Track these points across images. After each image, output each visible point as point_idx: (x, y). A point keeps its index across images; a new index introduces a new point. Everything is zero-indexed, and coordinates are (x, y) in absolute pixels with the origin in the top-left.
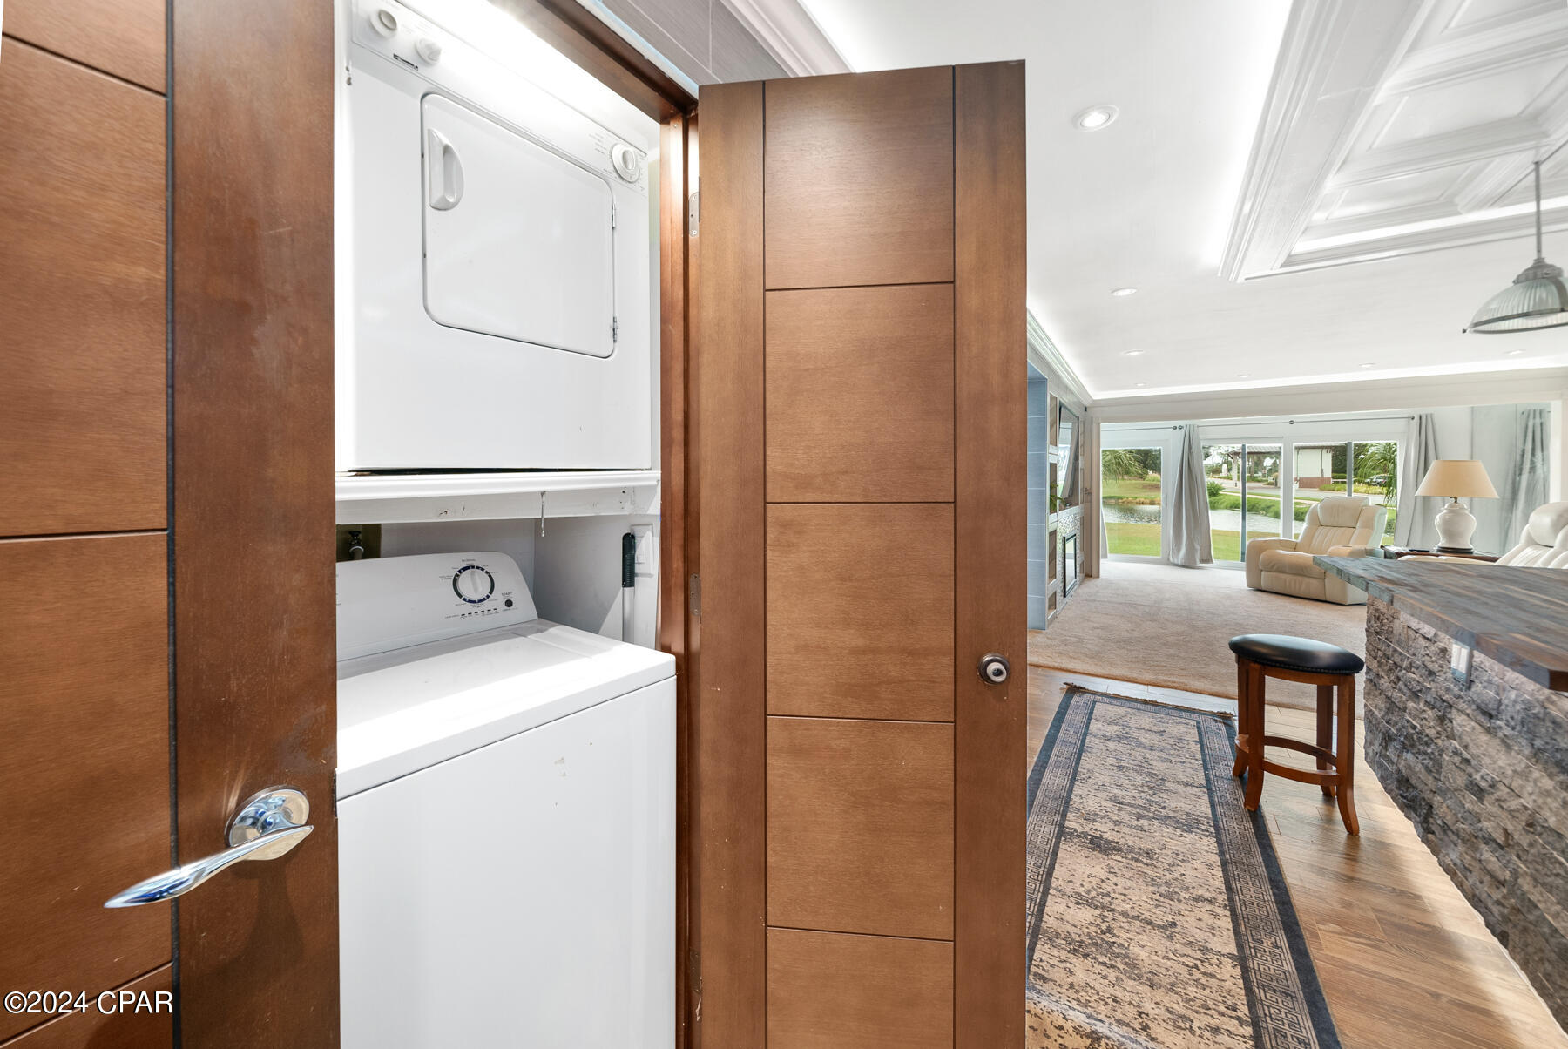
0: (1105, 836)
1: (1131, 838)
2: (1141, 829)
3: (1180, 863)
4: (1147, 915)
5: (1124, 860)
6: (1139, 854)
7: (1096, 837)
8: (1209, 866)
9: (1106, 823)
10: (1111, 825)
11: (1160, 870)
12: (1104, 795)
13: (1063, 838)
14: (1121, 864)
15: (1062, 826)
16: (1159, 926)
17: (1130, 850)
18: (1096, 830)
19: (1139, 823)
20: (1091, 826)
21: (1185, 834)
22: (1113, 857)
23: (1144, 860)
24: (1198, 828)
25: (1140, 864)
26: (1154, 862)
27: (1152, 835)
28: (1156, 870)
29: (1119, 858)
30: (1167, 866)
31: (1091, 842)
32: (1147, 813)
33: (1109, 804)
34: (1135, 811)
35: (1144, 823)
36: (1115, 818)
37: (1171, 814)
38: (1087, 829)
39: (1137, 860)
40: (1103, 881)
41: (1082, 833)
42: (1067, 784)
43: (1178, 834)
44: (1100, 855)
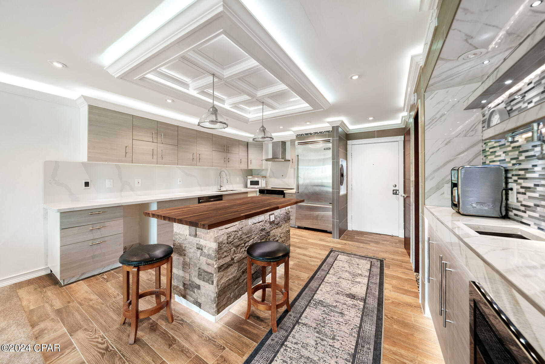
0: (350, 299)
1: (341, 298)
2: (337, 302)
3: (329, 291)
4: (344, 280)
5: (346, 292)
6: (340, 293)
7: (353, 299)
8: (321, 290)
9: (349, 304)
10: (347, 303)
11: (336, 289)
12: (347, 318)
13: (364, 298)
14: (347, 291)
15: (365, 302)
16: (342, 278)
17: (343, 295)
18: (353, 301)
19: (337, 304)
20: (354, 303)
21: (322, 300)
22: (349, 293)
23: (340, 291)
24: (317, 302)
25: (341, 291)
26: (337, 291)
27: (334, 299)
28: (337, 289)
29: (347, 292)
30: (334, 290)
31: (355, 297)
32: (332, 308)
33: (346, 313)
34: (336, 310)
35: (334, 304)
36: (345, 306)
37: (322, 308)
38: (356, 301)
39: (342, 292)
40: (353, 287)
41: (358, 300)
42: (363, 325)
43: (325, 300)
44: (353, 293)
